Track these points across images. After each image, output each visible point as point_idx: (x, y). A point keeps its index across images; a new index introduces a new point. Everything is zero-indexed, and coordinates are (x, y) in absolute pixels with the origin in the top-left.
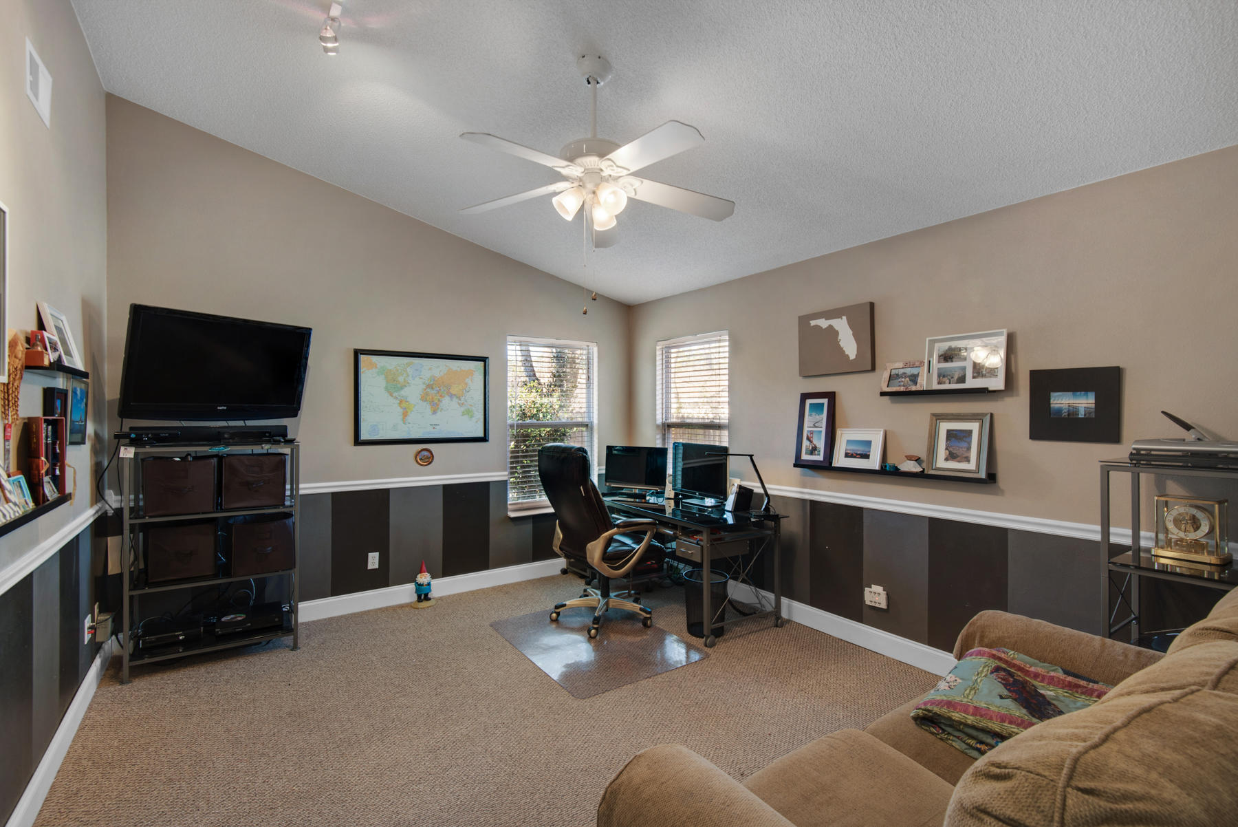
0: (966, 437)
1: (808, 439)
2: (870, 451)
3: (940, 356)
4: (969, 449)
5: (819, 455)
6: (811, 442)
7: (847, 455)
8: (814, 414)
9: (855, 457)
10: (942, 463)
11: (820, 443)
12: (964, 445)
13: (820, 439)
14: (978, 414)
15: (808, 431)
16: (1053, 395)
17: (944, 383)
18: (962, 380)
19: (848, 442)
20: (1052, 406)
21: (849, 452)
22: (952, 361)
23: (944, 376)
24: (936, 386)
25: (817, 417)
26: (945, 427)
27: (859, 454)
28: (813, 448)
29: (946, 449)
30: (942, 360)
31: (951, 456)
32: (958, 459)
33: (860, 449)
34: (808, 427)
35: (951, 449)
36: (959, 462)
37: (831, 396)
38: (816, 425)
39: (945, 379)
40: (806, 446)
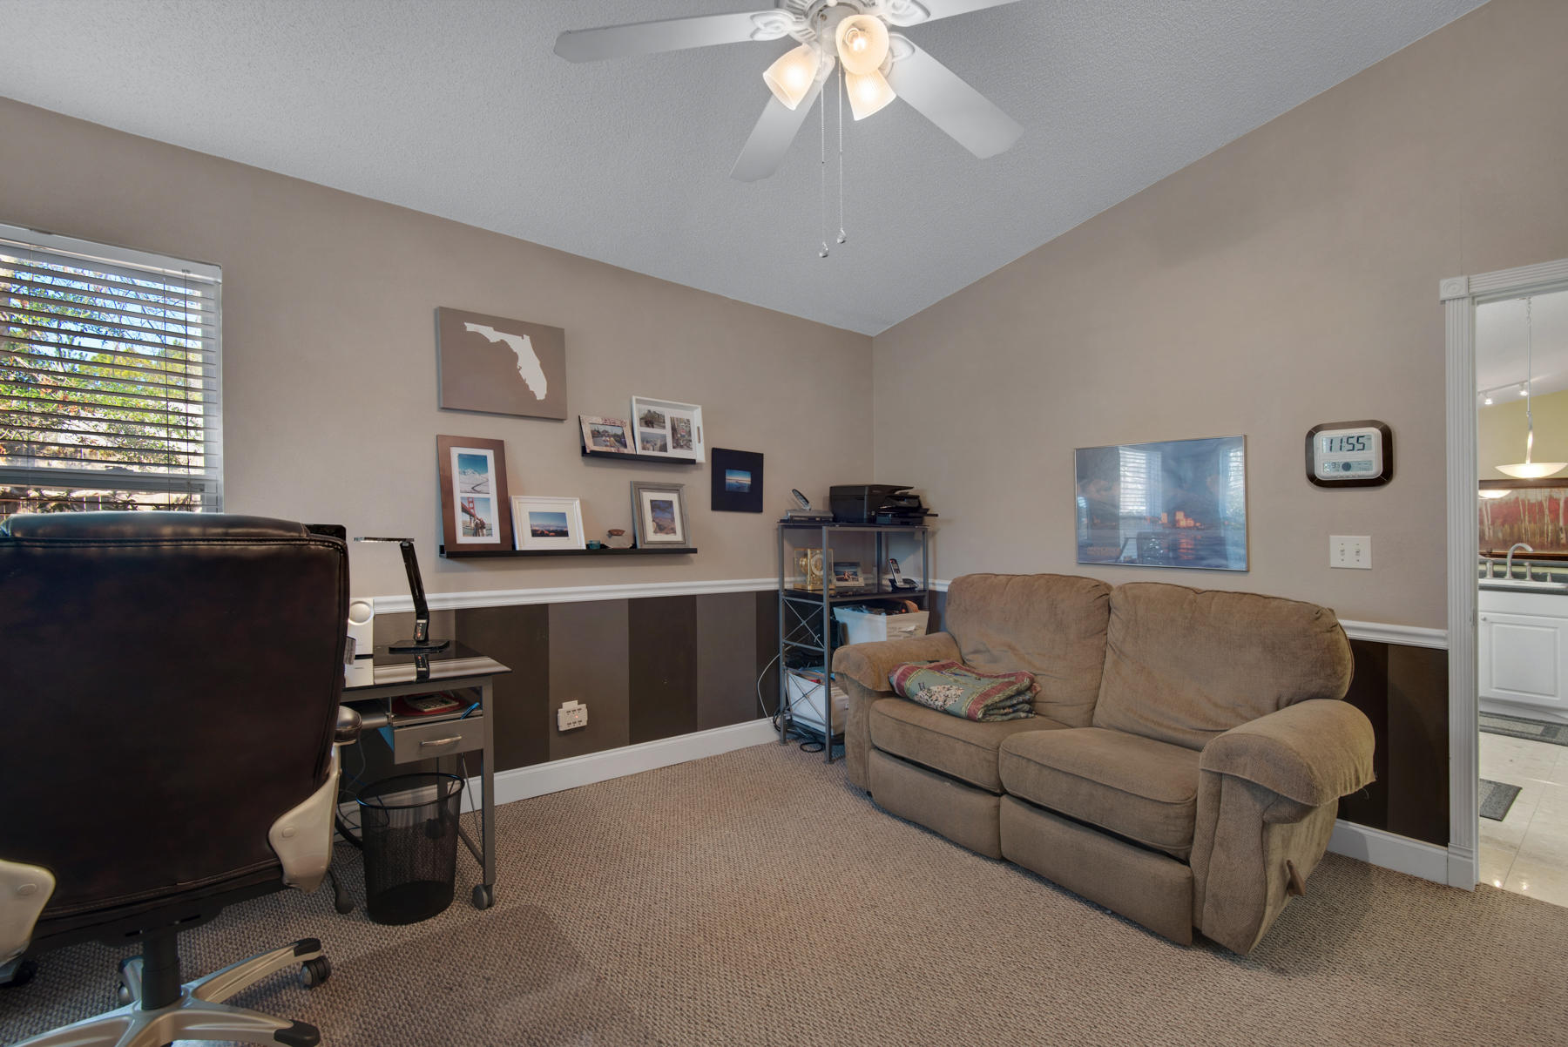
0: (667, 508)
1: (465, 510)
2: (566, 527)
3: (641, 419)
4: (673, 520)
5: (490, 535)
6: (472, 515)
7: (535, 533)
8: (469, 471)
9: (547, 535)
10: (653, 536)
11: (492, 518)
12: (668, 516)
13: (488, 509)
14: (676, 485)
15: (462, 498)
16: (727, 472)
17: (648, 449)
18: (664, 448)
19: (532, 514)
20: (727, 481)
21: (537, 528)
22: (653, 427)
23: (647, 442)
24: (640, 452)
25: (477, 476)
26: (648, 497)
27: (553, 531)
28: (477, 524)
29: (653, 521)
30: (643, 424)
31: (660, 528)
32: (665, 531)
33: (554, 525)
34: (461, 492)
35: (657, 521)
36: (667, 533)
37: (498, 446)
38: (476, 488)
39: (648, 445)
40: (464, 523)
